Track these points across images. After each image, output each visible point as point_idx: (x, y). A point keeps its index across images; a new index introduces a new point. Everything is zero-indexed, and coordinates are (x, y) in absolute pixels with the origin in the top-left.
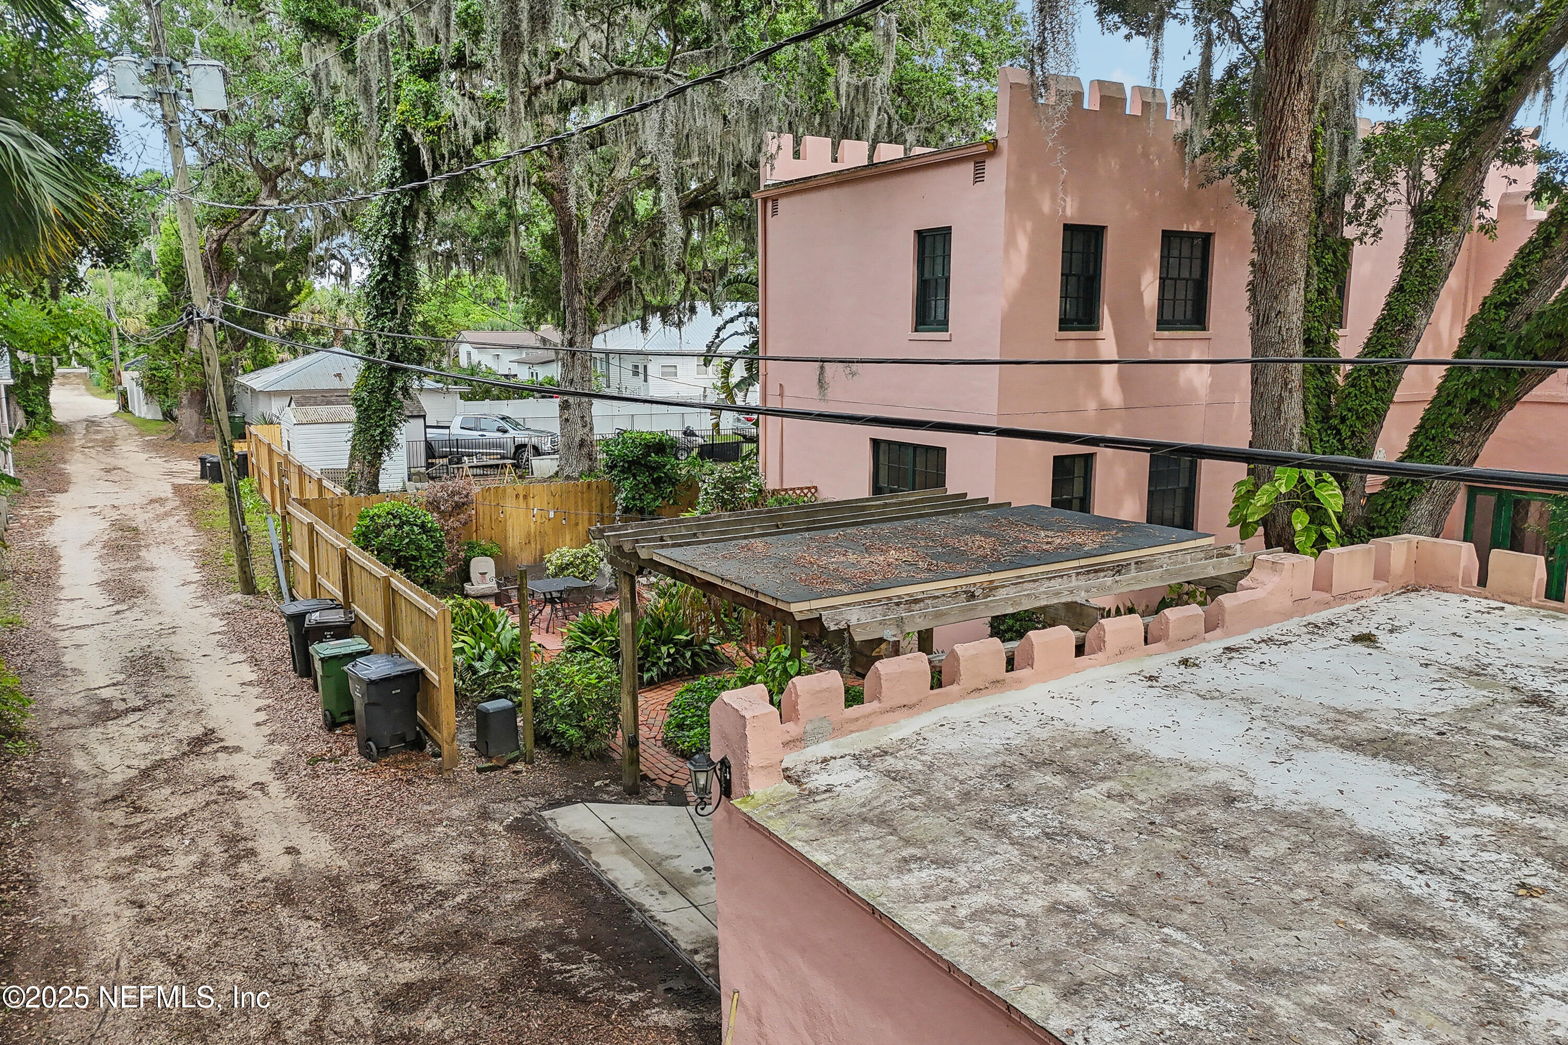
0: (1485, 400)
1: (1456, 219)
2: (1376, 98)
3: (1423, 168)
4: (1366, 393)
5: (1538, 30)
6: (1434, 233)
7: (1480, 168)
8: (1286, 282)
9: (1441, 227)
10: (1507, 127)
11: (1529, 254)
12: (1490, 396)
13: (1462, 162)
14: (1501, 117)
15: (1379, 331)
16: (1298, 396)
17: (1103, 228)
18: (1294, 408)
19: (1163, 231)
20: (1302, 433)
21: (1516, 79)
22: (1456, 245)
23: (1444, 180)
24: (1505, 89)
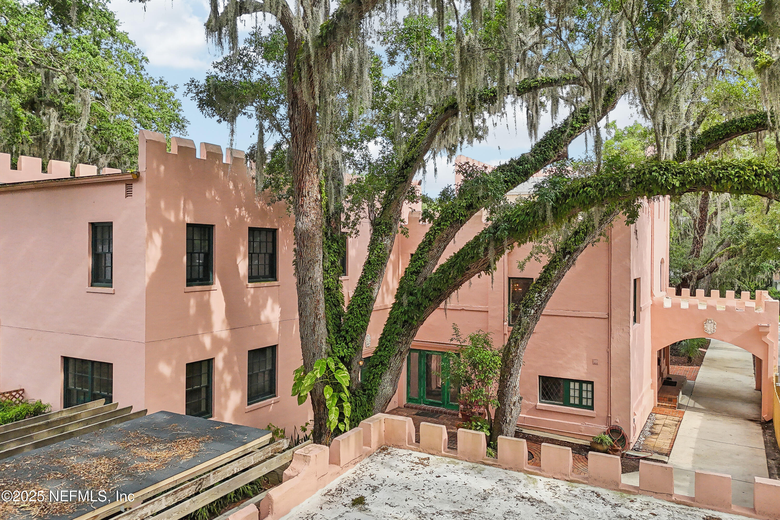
0: (410, 321)
1: (391, 229)
2: (351, 166)
3: (375, 202)
4: (357, 317)
5: (418, 142)
6: (382, 235)
7: (399, 204)
8: (312, 262)
9: (384, 232)
10: (409, 186)
11: (423, 248)
12: (413, 319)
13: (391, 201)
14: (406, 181)
15: (361, 284)
16: (323, 322)
17: (213, 226)
18: (322, 329)
19: (249, 228)
20: (327, 342)
21: (411, 164)
22: (392, 241)
23: (384, 209)
24: (406, 168)
